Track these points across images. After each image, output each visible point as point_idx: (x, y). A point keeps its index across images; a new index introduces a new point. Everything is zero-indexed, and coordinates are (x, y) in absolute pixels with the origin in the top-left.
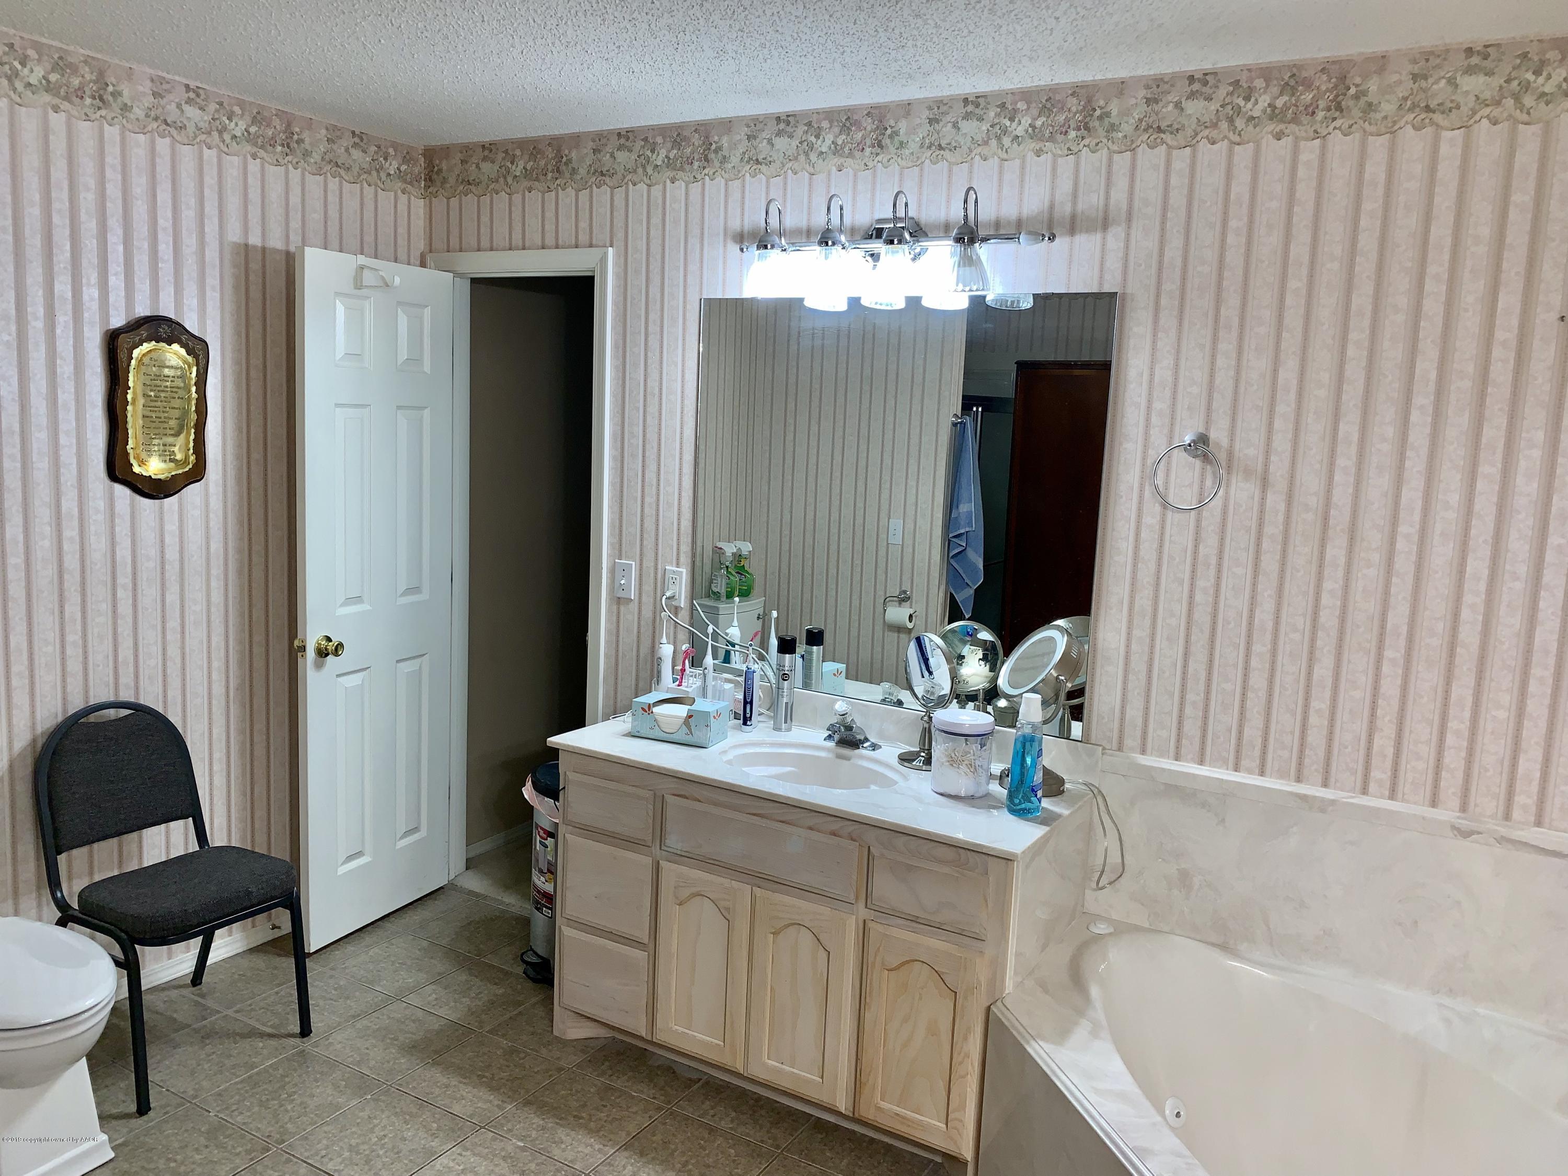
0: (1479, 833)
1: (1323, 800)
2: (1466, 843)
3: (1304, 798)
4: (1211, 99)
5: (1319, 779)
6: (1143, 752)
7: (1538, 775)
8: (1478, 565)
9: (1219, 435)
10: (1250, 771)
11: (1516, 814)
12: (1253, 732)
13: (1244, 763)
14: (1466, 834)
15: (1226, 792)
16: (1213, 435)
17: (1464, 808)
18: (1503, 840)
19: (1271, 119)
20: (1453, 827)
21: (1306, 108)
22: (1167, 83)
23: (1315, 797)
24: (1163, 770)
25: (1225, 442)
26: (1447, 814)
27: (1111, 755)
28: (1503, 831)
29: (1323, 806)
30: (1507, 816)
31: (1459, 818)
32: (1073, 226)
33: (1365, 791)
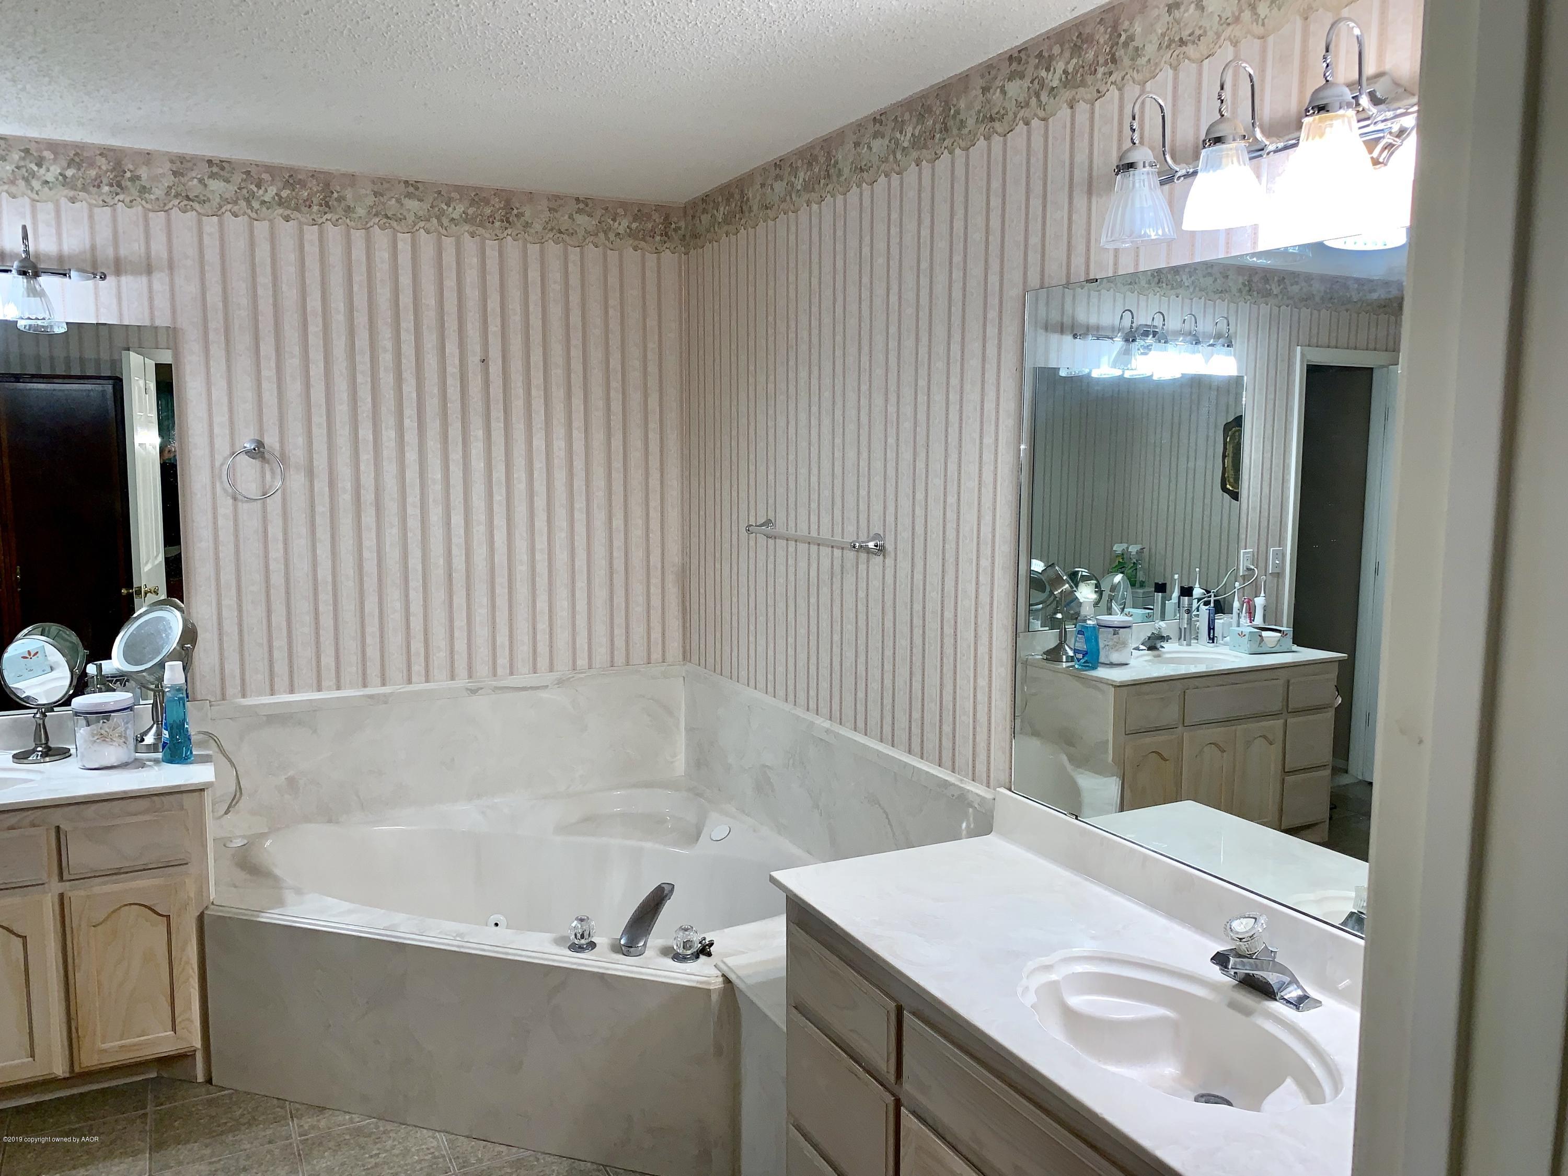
0: (482, 688)
1: (384, 695)
2: (474, 698)
3: (371, 697)
4: (230, 182)
5: (379, 680)
6: (244, 696)
7: (507, 643)
8: (457, 519)
9: (271, 441)
10: (329, 689)
11: (500, 671)
12: (328, 660)
13: (324, 684)
14: (473, 691)
15: (314, 708)
16: (267, 441)
17: (470, 677)
18: (496, 689)
19: (279, 205)
20: (467, 689)
21: (305, 201)
22: (189, 161)
23: (378, 694)
24: (264, 705)
25: (277, 446)
26: (462, 682)
27: (219, 705)
28: (494, 683)
29: (384, 699)
30: (495, 675)
31: (469, 682)
32: (119, 268)
33: (410, 681)
